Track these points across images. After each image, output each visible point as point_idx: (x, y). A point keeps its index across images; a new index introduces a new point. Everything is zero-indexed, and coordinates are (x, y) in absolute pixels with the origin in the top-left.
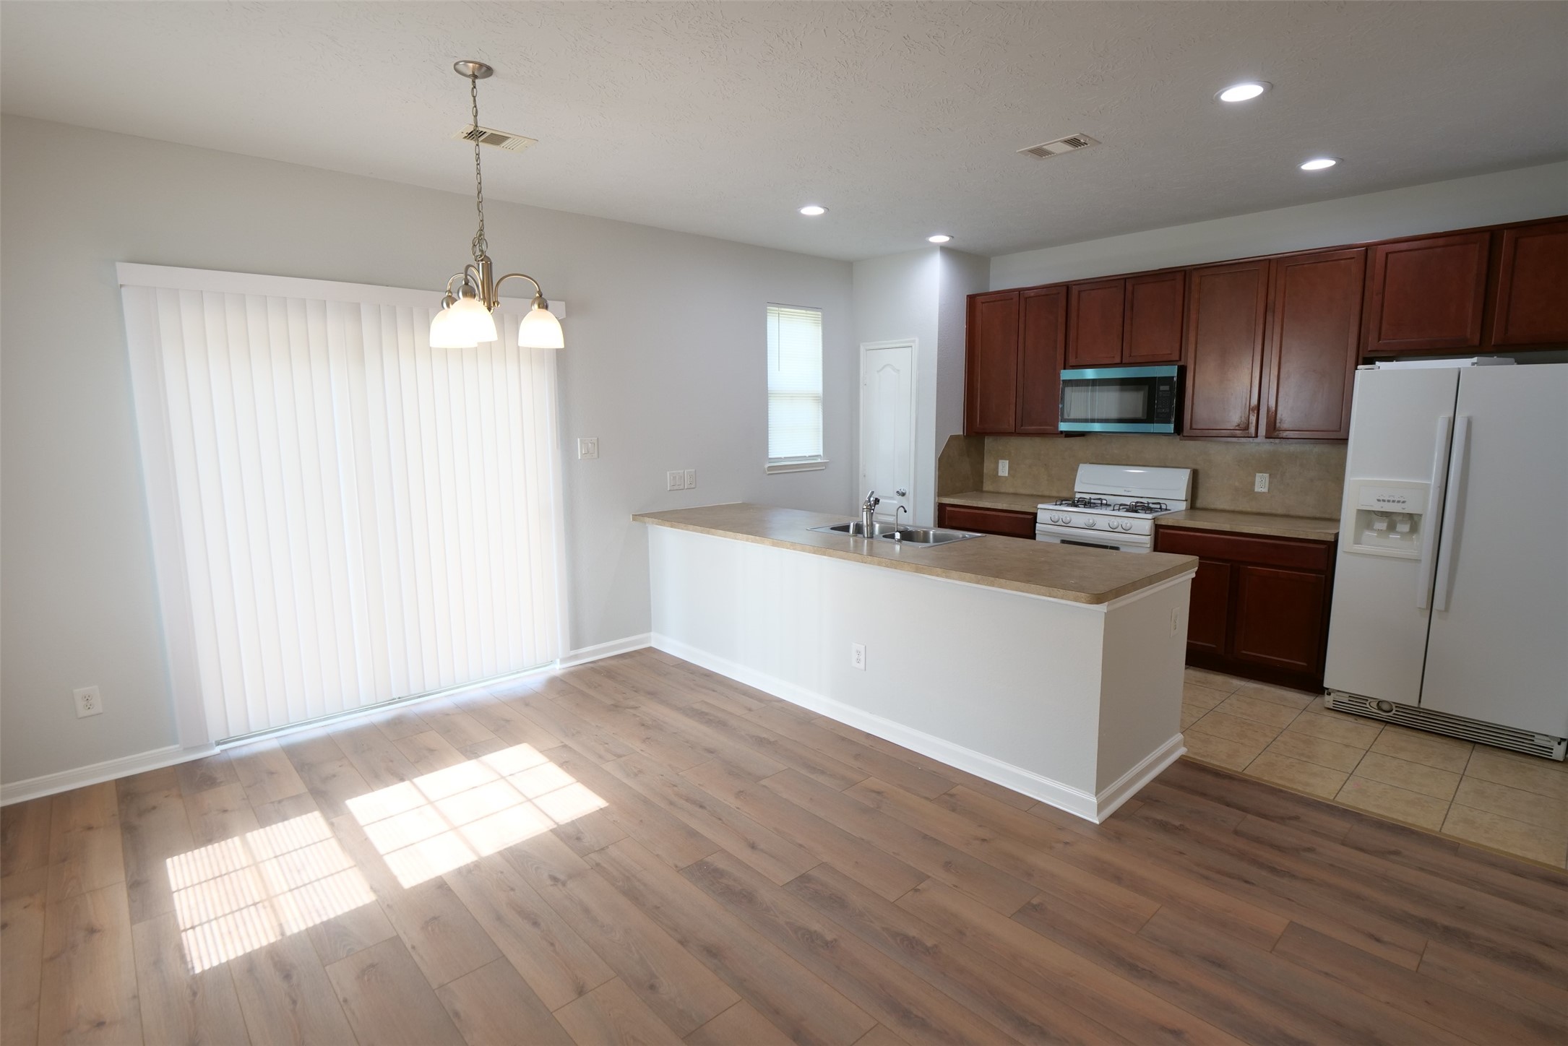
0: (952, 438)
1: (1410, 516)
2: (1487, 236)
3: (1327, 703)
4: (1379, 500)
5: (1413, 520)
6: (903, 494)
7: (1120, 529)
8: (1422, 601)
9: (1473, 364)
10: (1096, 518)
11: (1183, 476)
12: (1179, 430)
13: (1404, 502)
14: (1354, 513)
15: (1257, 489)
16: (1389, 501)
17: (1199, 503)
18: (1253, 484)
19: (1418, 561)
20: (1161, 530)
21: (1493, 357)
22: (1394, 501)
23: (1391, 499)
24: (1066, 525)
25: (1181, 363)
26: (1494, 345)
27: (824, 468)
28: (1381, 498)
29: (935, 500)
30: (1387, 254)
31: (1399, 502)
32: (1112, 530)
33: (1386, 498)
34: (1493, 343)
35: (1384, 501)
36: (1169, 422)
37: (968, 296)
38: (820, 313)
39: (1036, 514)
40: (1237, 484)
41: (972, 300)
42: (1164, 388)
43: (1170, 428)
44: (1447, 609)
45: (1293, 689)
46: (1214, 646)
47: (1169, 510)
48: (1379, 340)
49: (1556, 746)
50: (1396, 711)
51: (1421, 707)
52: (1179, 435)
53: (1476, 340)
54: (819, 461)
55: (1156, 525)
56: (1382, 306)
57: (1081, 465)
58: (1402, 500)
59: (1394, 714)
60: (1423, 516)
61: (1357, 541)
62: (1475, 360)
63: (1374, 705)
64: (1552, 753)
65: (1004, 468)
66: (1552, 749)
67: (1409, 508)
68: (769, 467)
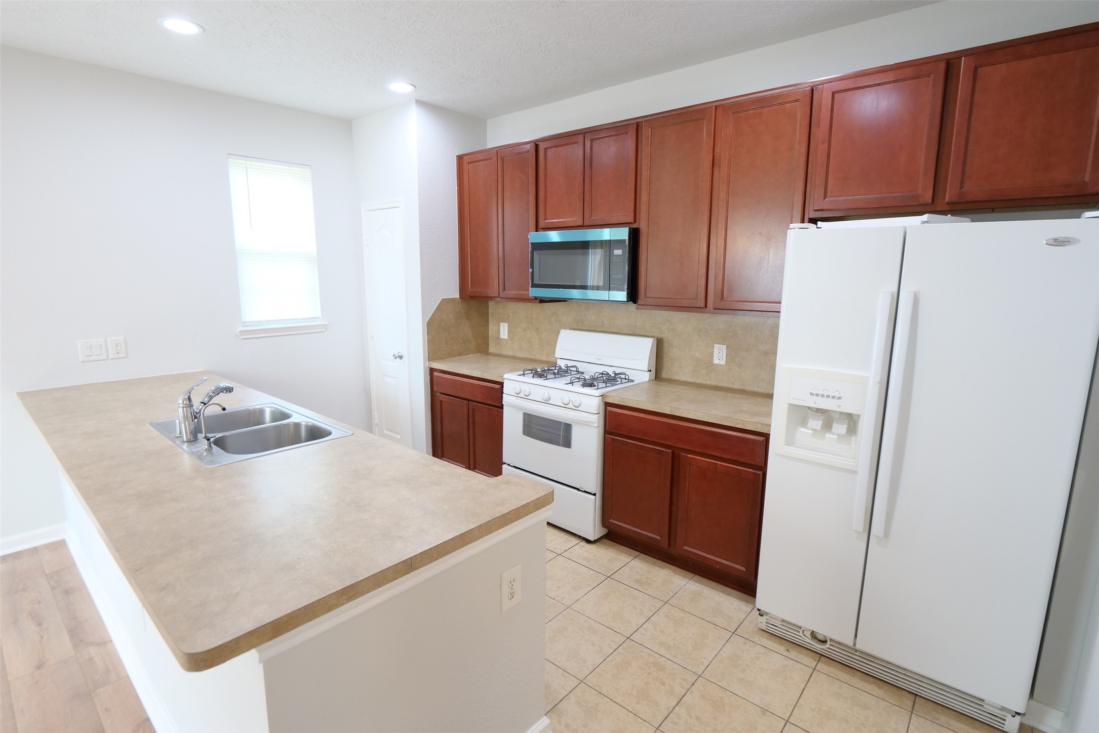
0: (444, 301)
1: (850, 416)
2: (942, 66)
3: (760, 624)
4: (812, 394)
5: (851, 421)
6: (401, 357)
7: (570, 406)
8: (859, 522)
9: (923, 222)
10: (551, 391)
11: (646, 345)
12: (633, 296)
13: (839, 398)
14: (786, 407)
15: (716, 361)
16: (823, 396)
17: (665, 375)
18: (712, 355)
19: (855, 472)
20: (609, 408)
21: (947, 215)
22: (828, 396)
23: (826, 393)
24: (526, 397)
25: (635, 226)
26: (948, 203)
27: (324, 330)
28: (814, 392)
29: (425, 364)
30: (833, 94)
31: (834, 397)
32: (564, 406)
33: (820, 393)
34: (947, 200)
35: (817, 395)
36: (623, 290)
37: (457, 156)
38: (310, 171)
39: (503, 383)
40: (697, 355)
41: (460, 158)
42: (618, 252)
43: (622, 296)
44: (886, 535)
45: (734, 592)
46: (658, 538)
47: (632, 381)
48: (825, 197)
49: (1009, 717)
50: (831, 645)
51: (858, 647)
52: (635, 302)
53: (928, 198)
54: (319, 323)
55: (605, 402)
56: (829, 156)
57: (562, 330)
58: (837, 395)
59: (828, 648)
60: (861, 417)
61: (790, 442)
62: (925, 217)
63: (808, 634)
64: (1004, 724)
65: (504, 331)
66: (1005, 720)
67: (847, 407)
68: (240, 331)
